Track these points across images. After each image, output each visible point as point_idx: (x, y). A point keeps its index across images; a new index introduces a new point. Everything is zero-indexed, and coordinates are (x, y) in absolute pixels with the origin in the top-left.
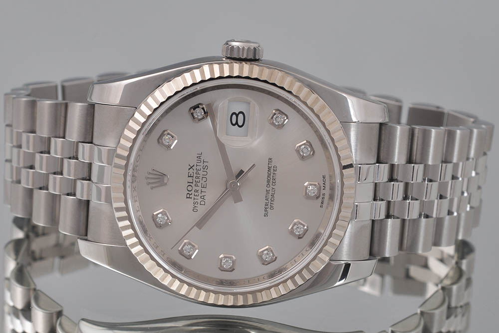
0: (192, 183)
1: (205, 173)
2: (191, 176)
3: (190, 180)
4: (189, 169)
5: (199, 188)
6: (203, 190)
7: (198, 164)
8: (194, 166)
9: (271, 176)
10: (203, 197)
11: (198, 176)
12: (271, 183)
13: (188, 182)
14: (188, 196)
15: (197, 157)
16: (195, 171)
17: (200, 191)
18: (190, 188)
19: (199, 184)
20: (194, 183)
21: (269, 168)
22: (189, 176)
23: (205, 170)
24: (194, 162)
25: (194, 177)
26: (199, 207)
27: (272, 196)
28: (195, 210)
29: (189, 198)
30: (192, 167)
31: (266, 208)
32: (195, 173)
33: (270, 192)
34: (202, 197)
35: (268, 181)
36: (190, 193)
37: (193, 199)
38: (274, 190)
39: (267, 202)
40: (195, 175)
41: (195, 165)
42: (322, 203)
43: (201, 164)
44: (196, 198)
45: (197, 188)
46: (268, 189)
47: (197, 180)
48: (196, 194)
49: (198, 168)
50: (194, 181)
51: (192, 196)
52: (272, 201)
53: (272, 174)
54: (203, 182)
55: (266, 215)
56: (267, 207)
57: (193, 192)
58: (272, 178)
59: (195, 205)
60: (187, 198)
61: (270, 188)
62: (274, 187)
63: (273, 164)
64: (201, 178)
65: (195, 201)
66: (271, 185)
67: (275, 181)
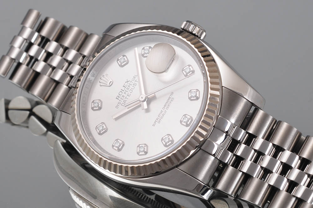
0: (123, 91)
1: (133, 88)
2: (124, 87)
4: (126, 82)
5: (125, 95)
6: (128, 97)
7: (132, 81)
8: (129, 81)
11: (129, 88)
12: (166, 107)
13: (121, 90)
15: (133, 77)
16: (128, 84)
17: (125, 97)
18: (121, 93)
19: (127, 93)
20: (125, 91)
21: (169, 98)
22: (123, 86)
23: (134, 86)
24: (131, 79)
25: (126, 88)
26: (120, 107)
27: (163, 115)
28: (117, 107)
31: (156, 121)
32: (128, 86)
33: (163, 113)
34: (125, 101)
35: (165, 106)
38: (165, 112)
39: (159, 117)
40: (127, 87)
41: (130, 81)
43: (134, 82)
44: (121, 100)
45: (124, 95)
46: (163, 110)
47: (127, 90)
48: (122, 98)
49: (131, 83)
51: (120, 98)
52: (161, 118)
53: (169, 102)
54: (129, 92)
55: (154, 125)
57: (121, 96)
58: (168, 104)
59: (119, 104)
60: (116, 98)
61: (164, 110)
62: (166, 110)
63: (173, 97)
64: (129, 90)
65: (120, 101)
66: (165, 109)
67: (168, 107)
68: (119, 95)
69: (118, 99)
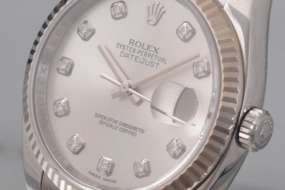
0: (142, 48)
1: (147, 63)
2: (148, 48)
3: (146, 47)
4: (155, 48)
5: (136, 54)
6: (134, 58)
7: (157, 58)
8: (157, 53)
9: (128, 129)
10: (127, 56)
11: (147, 56)
12: (123, 127)
13: (144, 44)
14: (132, 41)
15: (163, 58)
16: (152, 53)
17: (133, 54)
18: (138, 44)
19: (139, 55)
20: (142, 50)
21: (135, 128)
22: (149, 46)
23: (150, 63)
24: (160, 54)
25: (147, 51)
26: (120, 50)
27: (111, 126)
28: (119, 45)
29: (130, 42)
30: (156, 50)
31: (102, 116)
32: (150, 52)
33: (115, 124)
35: (125, 125)
36: (134, 44)
37: (129, 45)
38: (116, 128)
39: (107, 120)
41: (157, 55)
42: (93, 174)
43: (156, 61)
44: (129, 48)
45: (136, 52)
46: (118, 123)
47: (144, 53)
48: (132, 49)
49: (154, 57)
50: (143, 50)
51: (131, 45)
52: (107, 124)
53: (130, 130)
54: (140, 59)
55: (96, 115)
56: (103, 118)
57: (134, 47)
58: (127, 129)
59: (122, 47)
60: (131, 40)
61: (118, 125)
62: (118, 129)
63: (138, 133)
64: (144, 58)
65: (126, 48)
66: (121, 126)
67: (123, 131)
68: (135, 43)
69: (129, 44)
